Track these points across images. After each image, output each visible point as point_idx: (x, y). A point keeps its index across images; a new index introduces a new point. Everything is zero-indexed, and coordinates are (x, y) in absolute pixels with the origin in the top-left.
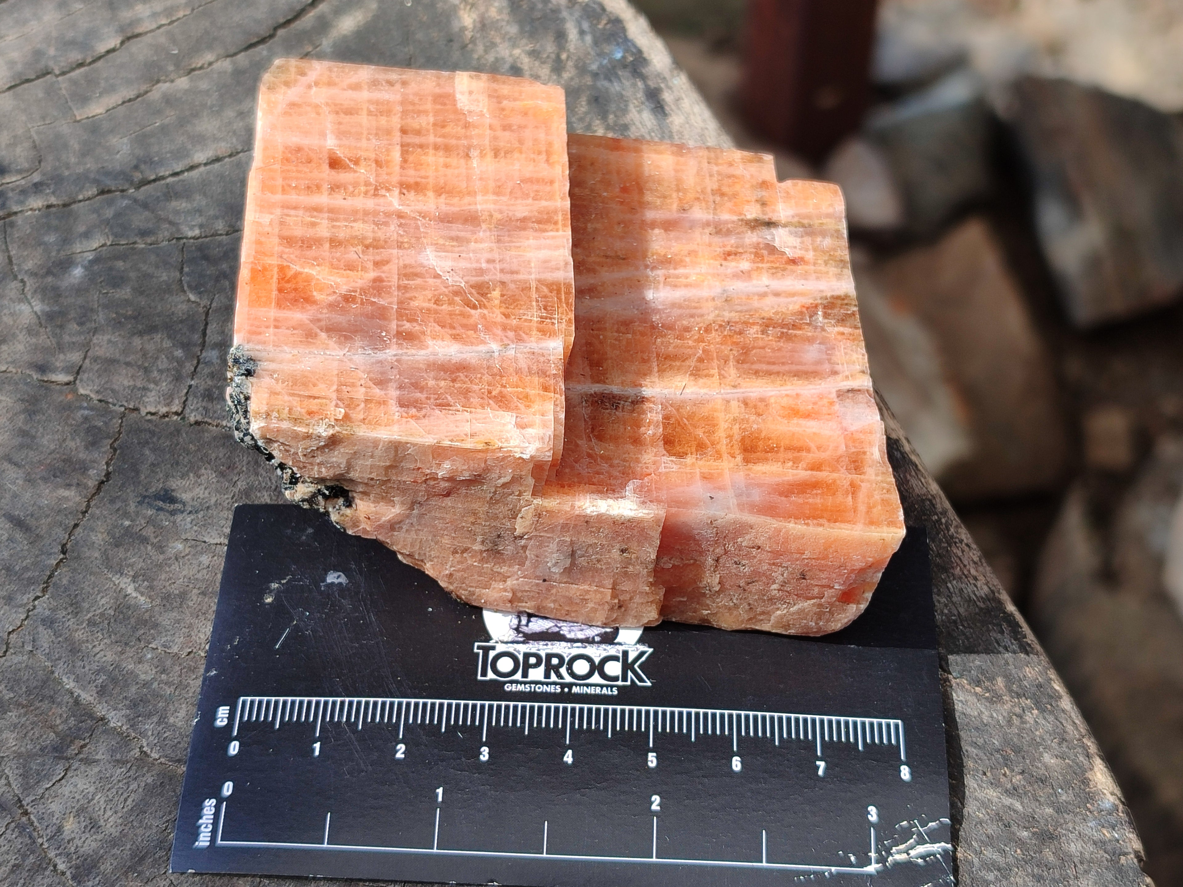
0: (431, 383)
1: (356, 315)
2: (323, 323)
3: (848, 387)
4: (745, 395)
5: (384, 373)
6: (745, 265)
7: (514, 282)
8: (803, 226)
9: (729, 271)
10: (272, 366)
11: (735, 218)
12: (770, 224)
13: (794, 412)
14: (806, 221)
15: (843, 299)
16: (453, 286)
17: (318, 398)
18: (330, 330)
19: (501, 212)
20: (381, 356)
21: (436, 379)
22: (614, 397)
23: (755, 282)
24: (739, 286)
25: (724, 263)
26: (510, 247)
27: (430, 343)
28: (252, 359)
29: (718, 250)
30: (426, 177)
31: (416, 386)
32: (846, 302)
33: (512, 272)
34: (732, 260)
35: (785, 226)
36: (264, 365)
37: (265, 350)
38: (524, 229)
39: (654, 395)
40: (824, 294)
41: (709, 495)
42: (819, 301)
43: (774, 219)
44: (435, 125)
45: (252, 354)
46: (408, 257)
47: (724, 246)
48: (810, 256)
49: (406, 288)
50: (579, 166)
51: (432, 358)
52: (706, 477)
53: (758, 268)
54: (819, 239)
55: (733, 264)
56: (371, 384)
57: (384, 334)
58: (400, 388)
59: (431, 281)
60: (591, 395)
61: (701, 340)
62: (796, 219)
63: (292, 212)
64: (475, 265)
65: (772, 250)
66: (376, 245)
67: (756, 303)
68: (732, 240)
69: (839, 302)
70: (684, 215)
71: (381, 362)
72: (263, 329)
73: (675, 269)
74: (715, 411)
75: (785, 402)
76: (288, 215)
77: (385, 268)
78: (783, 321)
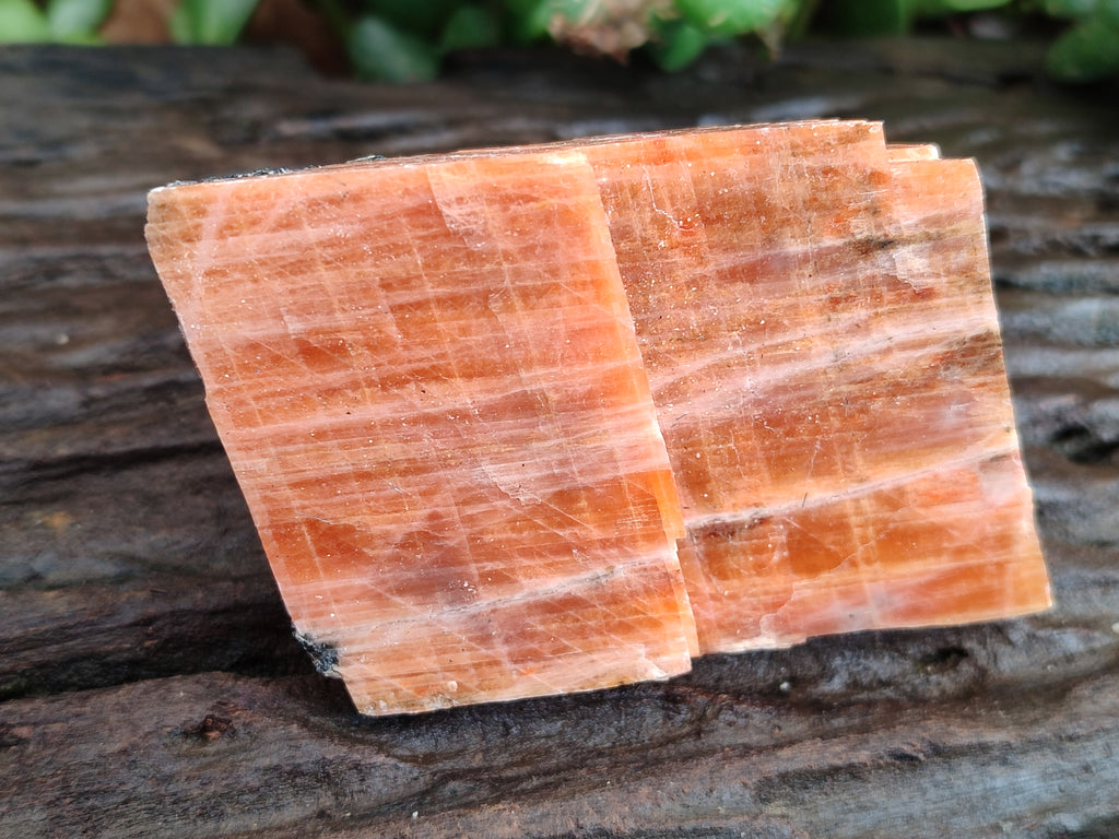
0: (540, 628)
1: (424, 567)
2: (391, 584)
3: (992, 456)
4: (876, 489)
5: (482, 629)
6: (860, 313)
7: (600, 484)
8: (929, 237)
9: (841, 326)
10: (355, 649)
11: (839, 242)
12: (886, 244)
13: (934, 499)
14: (933, 231)
15: (985, 340)
16: (527, 505)
17: (421, 674)
18: (402, 590)
19: (557, 390)
20: (472, 609)
21: (543, 622)
22: (727, 526)
23: (875, 336)
24: (856, 346)
25: (833, 316)
26: (582, 438)
27: (525, 582)
28: (327, 646)
29: (824, 297)
30: (443, 356)
31: (526, 635)
32: (988, 342)
33: (594, 472)
34: (843, 310)
35: (908, 241)
36: (343, 651)
37: (337, 632)
38: (594, 407)
39: (772, 513)
40: (961, 336)
41: (848, 613)
42: (955, 348)
43: (892, 232)
44: (426, 266)
45: (326, 640)
46: (460, 477)
47: (830, 289)
48: (940, 283)
49: (471, 519)
50: (617, 205)
51: (531, 599)
52: (845, 595)
53: (876, 314)
54: (953, 255)
55: (846, 315)
56: (473, 644)
57: (466, 585)
58: (507, 641)
59: (499, 503)
60: (701, 529)
61: (817, 431)
62: (923, 228)
63: (290, 448)
64: (546, 472)
65: (894, 283)
66: (415, 468)
67: (880, 366)
68: (841, 278)
69: (980, 344)
70: (772, 252)
71: (474, 616)
72: (323, 608)
73: (771, 337)
74: (845, 516)
75: (923, 487)
76: (286, 453)
77: (437, 499)
78: (912, 384)
